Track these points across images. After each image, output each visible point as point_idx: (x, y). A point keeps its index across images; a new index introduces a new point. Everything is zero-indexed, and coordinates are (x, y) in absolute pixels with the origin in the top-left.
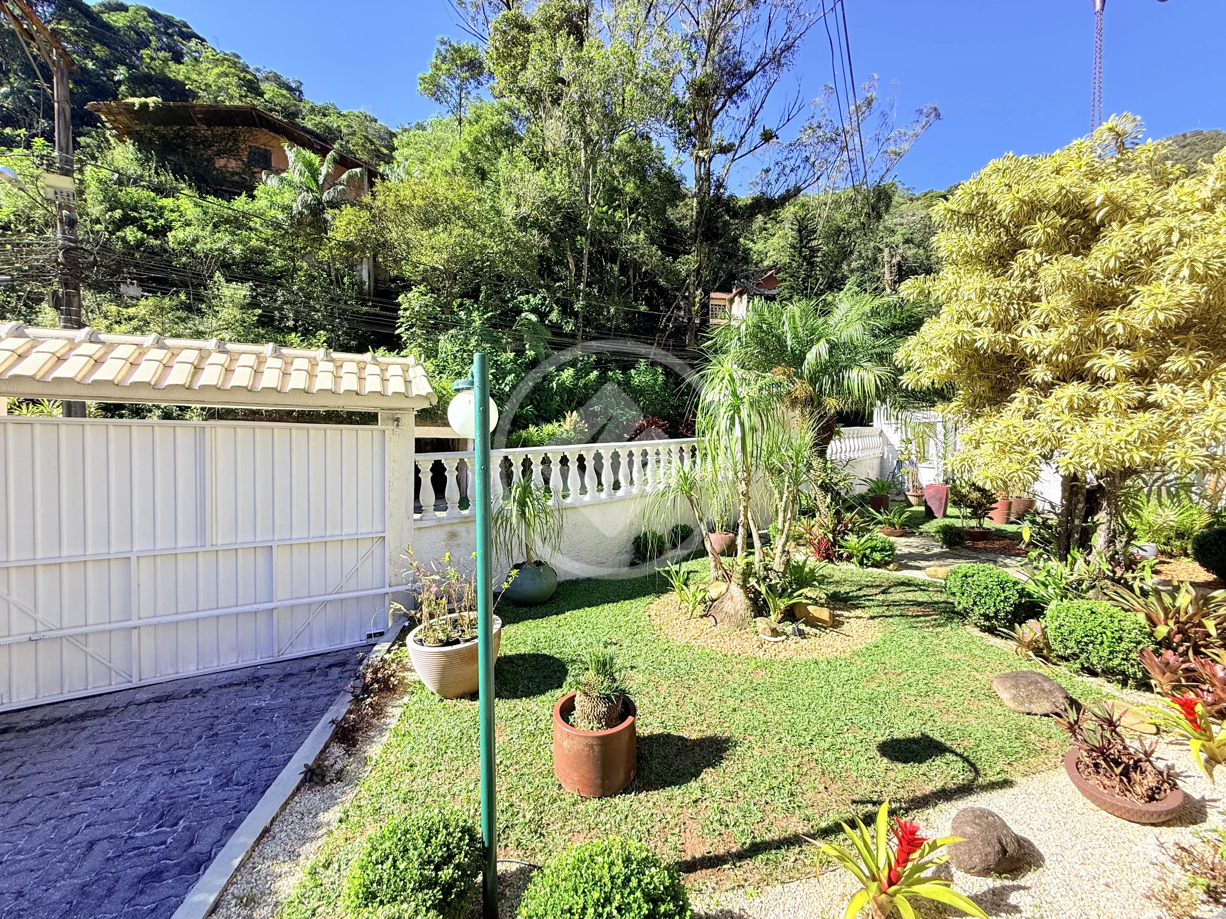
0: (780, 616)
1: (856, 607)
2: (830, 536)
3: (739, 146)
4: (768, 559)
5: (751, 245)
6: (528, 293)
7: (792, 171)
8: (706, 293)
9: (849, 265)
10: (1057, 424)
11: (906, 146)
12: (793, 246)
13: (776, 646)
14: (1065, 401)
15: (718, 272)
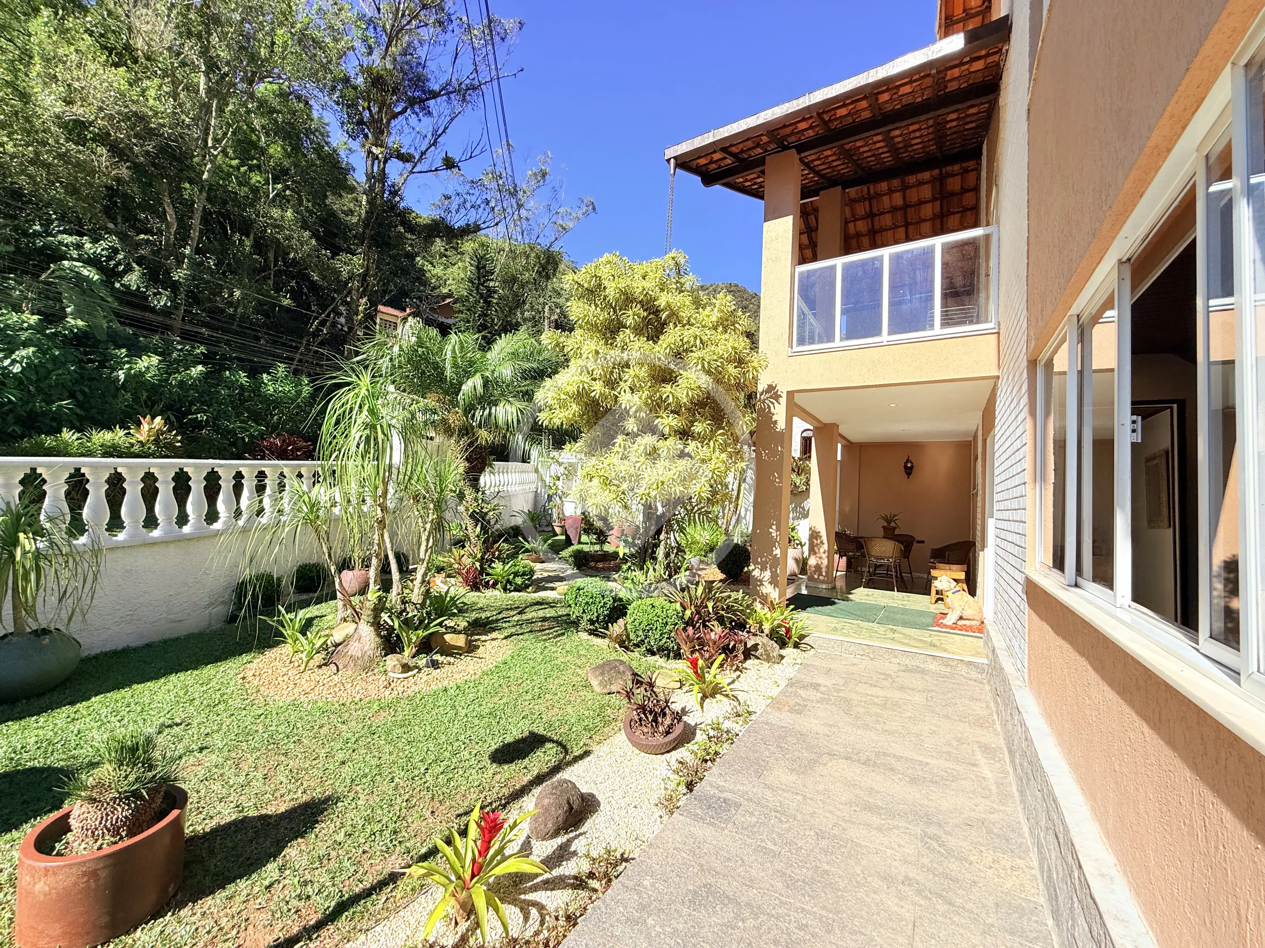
0: (414, 650)
1: (494, 630)
2: (478, 564)
3: (420, 159)
4: (407, 591)
5: (430, 267)
6: (81, 234)
7: (473, 207)
8: (373, 304)
9: (522, 313)
10: (638, 465)
11: (570, 225)
12: (471, 281)
13: (405, 683)
14: (642, 448)
15: (388, 284)
